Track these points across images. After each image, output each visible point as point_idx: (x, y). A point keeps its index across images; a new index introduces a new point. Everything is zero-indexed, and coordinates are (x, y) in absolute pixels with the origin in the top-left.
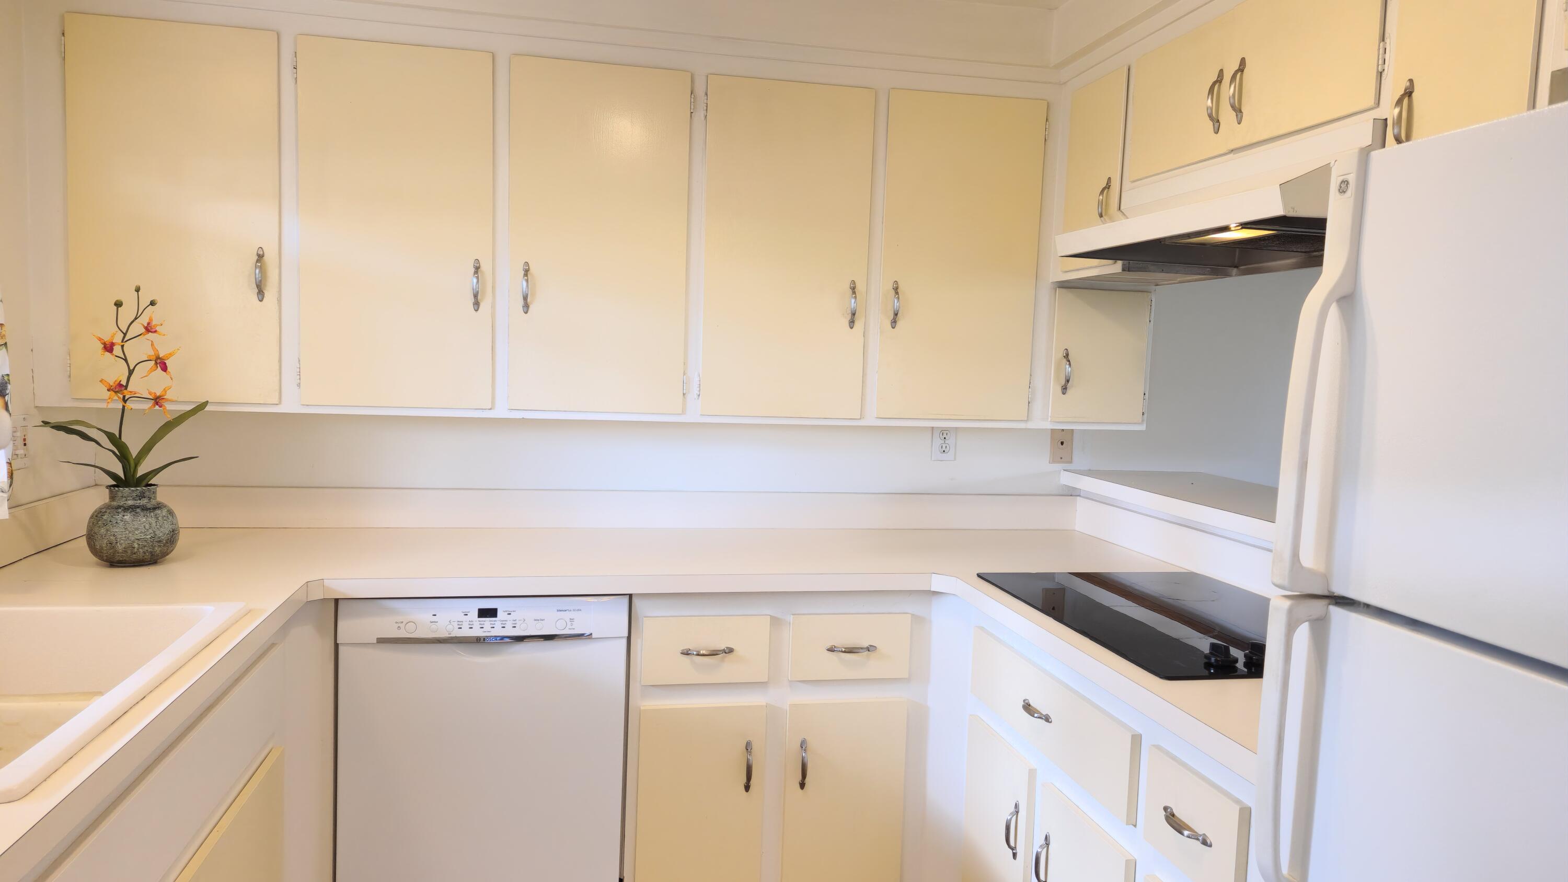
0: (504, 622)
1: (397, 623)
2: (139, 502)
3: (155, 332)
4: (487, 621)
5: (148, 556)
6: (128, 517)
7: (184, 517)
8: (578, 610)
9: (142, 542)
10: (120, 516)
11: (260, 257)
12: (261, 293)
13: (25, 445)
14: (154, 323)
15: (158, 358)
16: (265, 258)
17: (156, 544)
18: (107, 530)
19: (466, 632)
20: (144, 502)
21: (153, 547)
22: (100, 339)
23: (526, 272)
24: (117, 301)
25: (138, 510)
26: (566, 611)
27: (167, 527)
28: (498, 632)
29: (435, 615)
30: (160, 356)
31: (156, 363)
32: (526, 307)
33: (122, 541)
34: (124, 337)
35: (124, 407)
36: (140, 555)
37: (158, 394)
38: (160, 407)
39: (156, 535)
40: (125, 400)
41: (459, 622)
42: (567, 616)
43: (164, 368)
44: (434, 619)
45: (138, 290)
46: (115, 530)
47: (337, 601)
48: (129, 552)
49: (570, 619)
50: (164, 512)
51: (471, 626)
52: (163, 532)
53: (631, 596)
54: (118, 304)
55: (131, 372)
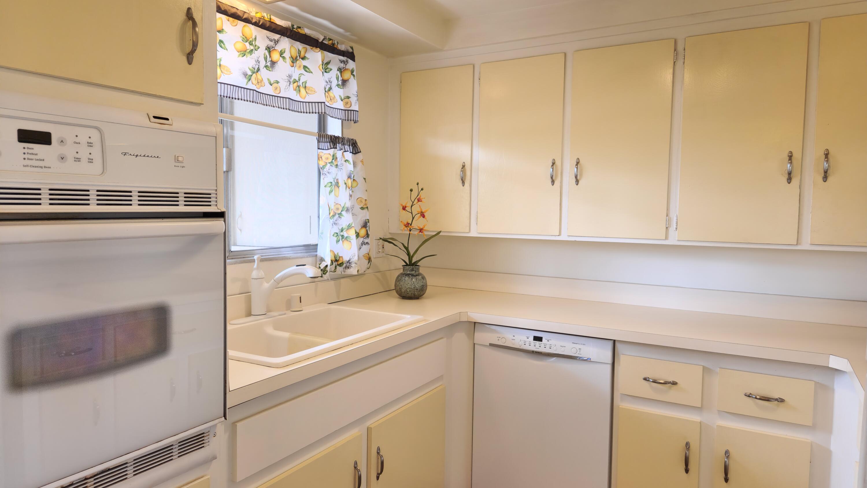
0: (545, 345)
1: (498, 337)
2: (411, 272)
3: (421, 201)
4: (537, 343)
5: (413, 295)
6: (407, 278)
7: (430, 281)
8: (584, 344)
9: (410, 289)
10: (404, 278)
11: (464, 166)
12: (463, 183)
13: (383, 248)
14: (421, 198)
15: (422, 212)
16: (465, 167)
17: (416, 291)
18: (399, 283)
19: (527, 347)
20: (413, 272)
21: (415, 292)
22: (402, 205)
23: (578, 163)
24: (411, 189)
25: (410, 276)
26: (577, 344)
27: (421, 284)
28: (542, 350)
29: (514, 336)
30: (423, 211)
31: (421, 215)
32: (577, 182)
33: (404, 288)
34: (413, 204)
35: (410, 233)
36: (410, 295)
37: (421, 228)
38: (422, 233)
39: (415, 286)
40: (410, 230)
41: (524, 341)
42: (578, 346)
43: (424, 217)
44: (514, 338)
45: (418, 184)
46: (402, 283)
47: (475, 323)
48: (406, 293)
49: (579, 349)
50: (420, 277)
51: (530, 344)
52: (418, 286)
53: (614, 341)
54: (411, 190)
55: (413, 218)
